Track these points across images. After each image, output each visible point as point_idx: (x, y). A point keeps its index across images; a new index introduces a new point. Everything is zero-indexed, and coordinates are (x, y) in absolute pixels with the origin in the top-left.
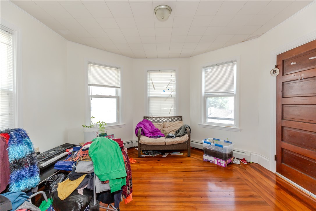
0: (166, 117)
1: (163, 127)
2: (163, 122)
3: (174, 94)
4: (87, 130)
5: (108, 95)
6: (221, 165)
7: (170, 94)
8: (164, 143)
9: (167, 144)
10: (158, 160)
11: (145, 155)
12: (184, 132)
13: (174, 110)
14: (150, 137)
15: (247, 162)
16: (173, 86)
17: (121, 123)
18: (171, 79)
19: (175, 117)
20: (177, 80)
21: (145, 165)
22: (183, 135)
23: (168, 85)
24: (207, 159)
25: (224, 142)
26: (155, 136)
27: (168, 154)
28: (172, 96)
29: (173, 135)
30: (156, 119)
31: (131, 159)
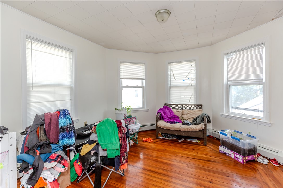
0: (186, 105)
1: (182, 114)
2: (182, 109)
3: (194, 83)
4: (118, 112)
5: (135, 85)
6: (239, 160)
7: (190, 83)
8: (178, 128)
9: (181, 130)
10: (172, 143)
11: (163, 138)
12: (201, 121)
13: (194, 98)
14: (167, 122)
15: (279, 164)
16: (193, 75)
17: (146, 109)
18: (191, 69)
19: (195, 105)
20: (196, 69)
21: (159, 145)
22: (199, 124)
23: (188, 75)
24: (223, 150)
25: (247, 136)
26: (172, 122)
27: (184, 139)
28: (191, 85)
29: (188, 123)
30: (176, 107)
31: (150, 139)
